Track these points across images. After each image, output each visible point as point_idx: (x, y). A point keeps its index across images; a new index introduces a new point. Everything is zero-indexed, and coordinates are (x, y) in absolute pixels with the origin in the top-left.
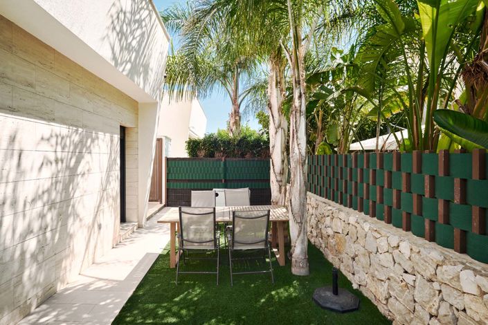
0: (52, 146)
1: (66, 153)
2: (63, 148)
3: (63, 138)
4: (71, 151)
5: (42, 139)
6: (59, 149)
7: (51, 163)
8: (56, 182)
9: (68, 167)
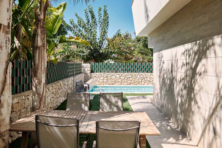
0: (185, 56)
1: (191, 59)
2: (189, 57)
3: (189, 51)
4: (193, 58)
5: (182, 54)
6: (187, 58)
7: (185, 65)
8: (187, 76)
9: (191, 68)
